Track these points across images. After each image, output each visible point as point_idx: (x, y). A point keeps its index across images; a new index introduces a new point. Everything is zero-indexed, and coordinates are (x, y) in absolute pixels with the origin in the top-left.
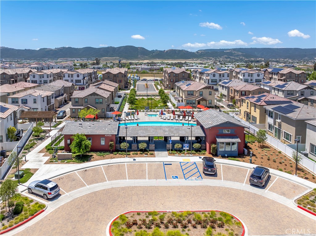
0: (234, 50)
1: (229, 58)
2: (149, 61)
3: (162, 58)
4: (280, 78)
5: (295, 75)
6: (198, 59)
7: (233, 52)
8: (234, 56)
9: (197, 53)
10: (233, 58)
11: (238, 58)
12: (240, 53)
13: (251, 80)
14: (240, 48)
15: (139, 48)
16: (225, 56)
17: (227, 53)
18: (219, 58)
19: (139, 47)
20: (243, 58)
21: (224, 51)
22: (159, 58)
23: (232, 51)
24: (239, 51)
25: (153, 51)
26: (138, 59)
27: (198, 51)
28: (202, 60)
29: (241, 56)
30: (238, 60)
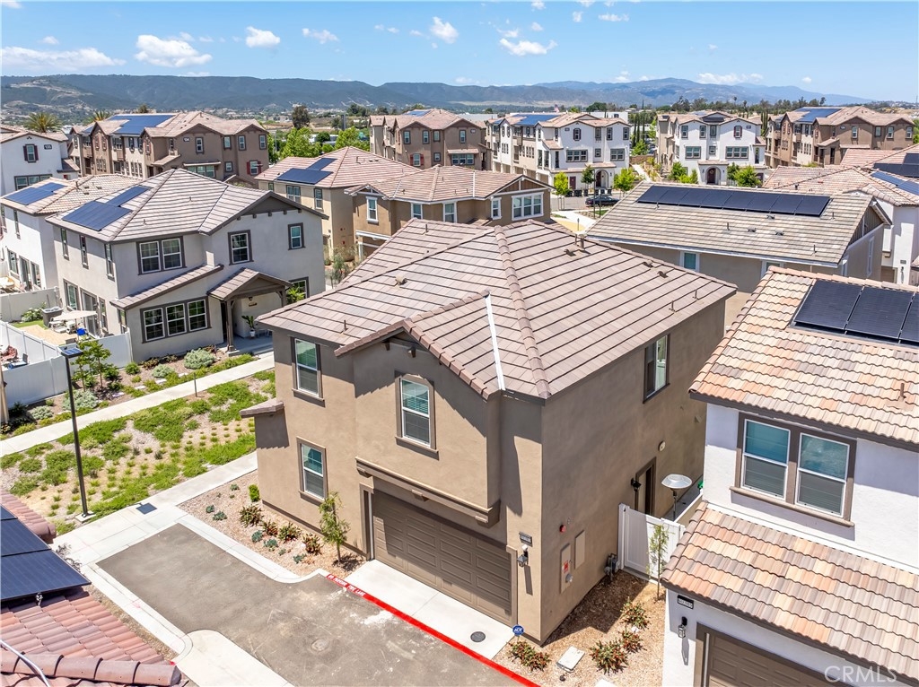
4: (152, 162)
5: (219, 140)
7: (48, 89)
8: (54, 103)
11: (68, 108)
12: (74, 93)
14: (74, 77)
17: (22, 93)
20: (87, 108)
23: (42, 85)
24: (71, 86)
29: (77, 102)
30: (68, 118)
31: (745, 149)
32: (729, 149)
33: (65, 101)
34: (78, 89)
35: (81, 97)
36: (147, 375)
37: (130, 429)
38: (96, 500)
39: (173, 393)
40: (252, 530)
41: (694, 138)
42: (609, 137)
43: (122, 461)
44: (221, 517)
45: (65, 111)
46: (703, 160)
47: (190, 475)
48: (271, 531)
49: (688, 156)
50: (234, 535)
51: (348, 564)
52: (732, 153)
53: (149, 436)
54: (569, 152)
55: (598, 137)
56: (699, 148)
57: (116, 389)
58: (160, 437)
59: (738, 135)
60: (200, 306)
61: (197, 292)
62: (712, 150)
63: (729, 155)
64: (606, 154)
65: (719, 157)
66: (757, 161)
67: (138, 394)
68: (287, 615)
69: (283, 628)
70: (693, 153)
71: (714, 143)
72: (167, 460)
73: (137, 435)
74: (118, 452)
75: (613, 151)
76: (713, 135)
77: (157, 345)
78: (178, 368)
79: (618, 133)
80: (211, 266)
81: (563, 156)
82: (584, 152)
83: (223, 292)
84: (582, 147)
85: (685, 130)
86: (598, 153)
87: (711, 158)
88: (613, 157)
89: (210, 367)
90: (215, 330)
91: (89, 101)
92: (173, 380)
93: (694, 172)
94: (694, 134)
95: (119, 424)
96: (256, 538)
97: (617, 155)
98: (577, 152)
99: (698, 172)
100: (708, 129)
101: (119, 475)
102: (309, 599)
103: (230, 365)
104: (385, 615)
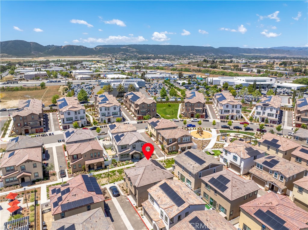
0: (130, 46)
1: (125, 54)
2: (45, 58)
3: (60, 55)
5: (147, 105)
6: (96, 56)
7: (129, 49)
8: (130, 52)
9: (95, 49)
10: (129, 55)
11: (133, 54)
12: (134, 50)
13: (109, 113)
15: (31, 44)
16: (121, 52)
17: (123, 50)
18: (116, 55)
19: (32, 42)
20: (137, 54)
21: (121, 48)
22: (56, 55)
23: (127, 47)
24: (134, 48)
25: (48, 47)
26: (32, 56)
27: (97, 47)
28: (100, 57)
30: (132, 57)
31: (273, 114)
32: (268, 114)
33: (132, 52)
34: (136, 49)
35: (136, 51)
36: (121, 163)
37: (116, 172)
38: (111, 181)
39: (122, 167)
40: (122, 189)
41: (259, 110)
42: (236, 107)
43: (115, 176)
44: (120, 187)
45: (132, 55)
46: (261, 115)
47: (119, 180)
48: (124, 189)
49: (257, 114)
50: (121, 189)
51: (128, 195)
52: (269, 115)
53: (118, 173)
54: (225, 110)
55: (233, 107)
56: (260, 112)
57: (116, 165)
58: (119, 173)
59: (271, 110)
60: (128, 154)
61: (128, 153)
62: (264, 113)
63: (268, 115)
64: (235, 111)
65: (265, 116)
66: (276, 118)
67: (119, 166)
68: (121, 198)
69: (120, 199)
70: (259, 113)
71: (265, 111)
72: (119, 177)
73: (117, 173)
74: (114, 175)
75: (237, 111)
76: (265, 110)
77: (122, 159)
78: (124, 163)
79: (238, 107)
80: (130, 149)
81: (223, 111)
82: (229, 111)
83: (131, 153)
84: (229, 109)
85: (257, 107)
86: (233, 111)
87: (263, 115)
88: (237, 112)
89: (128, 164)
90: (130, 158)
91: (138, 52)
92: (123, 165)
93: (258, 118)
94: (259, 109)
95: (115, 171)
96: (122, 190)
97: (238, 112)
98: (227, 110)
99: (259, 118)
100: (263, 108)
101: (114, 178)
102: (123, 197)
103: (131, 164)
104: (128, 200)
